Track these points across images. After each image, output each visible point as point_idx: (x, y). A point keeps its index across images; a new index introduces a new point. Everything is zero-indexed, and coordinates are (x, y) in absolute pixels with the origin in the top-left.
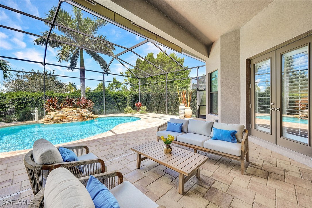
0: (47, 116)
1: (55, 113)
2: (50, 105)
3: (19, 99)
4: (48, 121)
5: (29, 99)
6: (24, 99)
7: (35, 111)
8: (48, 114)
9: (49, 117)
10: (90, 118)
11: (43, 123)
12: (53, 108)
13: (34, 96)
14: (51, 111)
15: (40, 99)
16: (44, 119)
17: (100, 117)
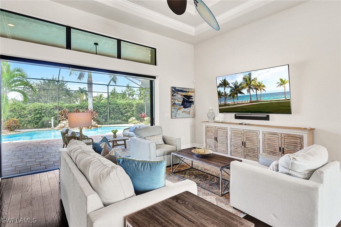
0: (60, 124)
1: (66, 122)
2: (62, 115)
3: (36, 110)
4: (61, 128)
5: (43, 109)
6: (39, 110)
7: (52, 120)
8: (61, 123)
9: (62, 125)
10: (94, 127)
11: (58, 130)
12: (65, 118)
13: (47, 107)
14: (63, 120)
15: (53, 110)
16: (58, 126)
17: (103, 126)
